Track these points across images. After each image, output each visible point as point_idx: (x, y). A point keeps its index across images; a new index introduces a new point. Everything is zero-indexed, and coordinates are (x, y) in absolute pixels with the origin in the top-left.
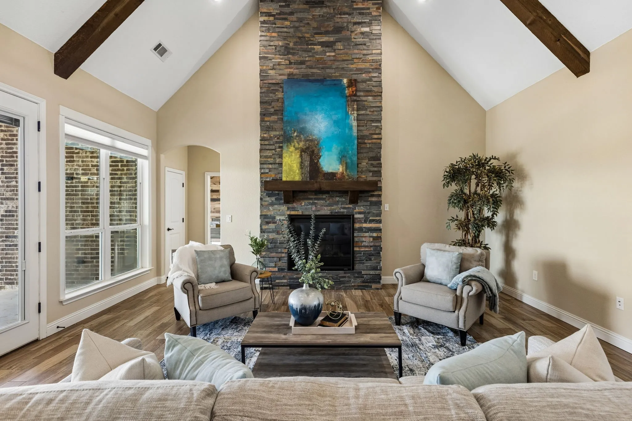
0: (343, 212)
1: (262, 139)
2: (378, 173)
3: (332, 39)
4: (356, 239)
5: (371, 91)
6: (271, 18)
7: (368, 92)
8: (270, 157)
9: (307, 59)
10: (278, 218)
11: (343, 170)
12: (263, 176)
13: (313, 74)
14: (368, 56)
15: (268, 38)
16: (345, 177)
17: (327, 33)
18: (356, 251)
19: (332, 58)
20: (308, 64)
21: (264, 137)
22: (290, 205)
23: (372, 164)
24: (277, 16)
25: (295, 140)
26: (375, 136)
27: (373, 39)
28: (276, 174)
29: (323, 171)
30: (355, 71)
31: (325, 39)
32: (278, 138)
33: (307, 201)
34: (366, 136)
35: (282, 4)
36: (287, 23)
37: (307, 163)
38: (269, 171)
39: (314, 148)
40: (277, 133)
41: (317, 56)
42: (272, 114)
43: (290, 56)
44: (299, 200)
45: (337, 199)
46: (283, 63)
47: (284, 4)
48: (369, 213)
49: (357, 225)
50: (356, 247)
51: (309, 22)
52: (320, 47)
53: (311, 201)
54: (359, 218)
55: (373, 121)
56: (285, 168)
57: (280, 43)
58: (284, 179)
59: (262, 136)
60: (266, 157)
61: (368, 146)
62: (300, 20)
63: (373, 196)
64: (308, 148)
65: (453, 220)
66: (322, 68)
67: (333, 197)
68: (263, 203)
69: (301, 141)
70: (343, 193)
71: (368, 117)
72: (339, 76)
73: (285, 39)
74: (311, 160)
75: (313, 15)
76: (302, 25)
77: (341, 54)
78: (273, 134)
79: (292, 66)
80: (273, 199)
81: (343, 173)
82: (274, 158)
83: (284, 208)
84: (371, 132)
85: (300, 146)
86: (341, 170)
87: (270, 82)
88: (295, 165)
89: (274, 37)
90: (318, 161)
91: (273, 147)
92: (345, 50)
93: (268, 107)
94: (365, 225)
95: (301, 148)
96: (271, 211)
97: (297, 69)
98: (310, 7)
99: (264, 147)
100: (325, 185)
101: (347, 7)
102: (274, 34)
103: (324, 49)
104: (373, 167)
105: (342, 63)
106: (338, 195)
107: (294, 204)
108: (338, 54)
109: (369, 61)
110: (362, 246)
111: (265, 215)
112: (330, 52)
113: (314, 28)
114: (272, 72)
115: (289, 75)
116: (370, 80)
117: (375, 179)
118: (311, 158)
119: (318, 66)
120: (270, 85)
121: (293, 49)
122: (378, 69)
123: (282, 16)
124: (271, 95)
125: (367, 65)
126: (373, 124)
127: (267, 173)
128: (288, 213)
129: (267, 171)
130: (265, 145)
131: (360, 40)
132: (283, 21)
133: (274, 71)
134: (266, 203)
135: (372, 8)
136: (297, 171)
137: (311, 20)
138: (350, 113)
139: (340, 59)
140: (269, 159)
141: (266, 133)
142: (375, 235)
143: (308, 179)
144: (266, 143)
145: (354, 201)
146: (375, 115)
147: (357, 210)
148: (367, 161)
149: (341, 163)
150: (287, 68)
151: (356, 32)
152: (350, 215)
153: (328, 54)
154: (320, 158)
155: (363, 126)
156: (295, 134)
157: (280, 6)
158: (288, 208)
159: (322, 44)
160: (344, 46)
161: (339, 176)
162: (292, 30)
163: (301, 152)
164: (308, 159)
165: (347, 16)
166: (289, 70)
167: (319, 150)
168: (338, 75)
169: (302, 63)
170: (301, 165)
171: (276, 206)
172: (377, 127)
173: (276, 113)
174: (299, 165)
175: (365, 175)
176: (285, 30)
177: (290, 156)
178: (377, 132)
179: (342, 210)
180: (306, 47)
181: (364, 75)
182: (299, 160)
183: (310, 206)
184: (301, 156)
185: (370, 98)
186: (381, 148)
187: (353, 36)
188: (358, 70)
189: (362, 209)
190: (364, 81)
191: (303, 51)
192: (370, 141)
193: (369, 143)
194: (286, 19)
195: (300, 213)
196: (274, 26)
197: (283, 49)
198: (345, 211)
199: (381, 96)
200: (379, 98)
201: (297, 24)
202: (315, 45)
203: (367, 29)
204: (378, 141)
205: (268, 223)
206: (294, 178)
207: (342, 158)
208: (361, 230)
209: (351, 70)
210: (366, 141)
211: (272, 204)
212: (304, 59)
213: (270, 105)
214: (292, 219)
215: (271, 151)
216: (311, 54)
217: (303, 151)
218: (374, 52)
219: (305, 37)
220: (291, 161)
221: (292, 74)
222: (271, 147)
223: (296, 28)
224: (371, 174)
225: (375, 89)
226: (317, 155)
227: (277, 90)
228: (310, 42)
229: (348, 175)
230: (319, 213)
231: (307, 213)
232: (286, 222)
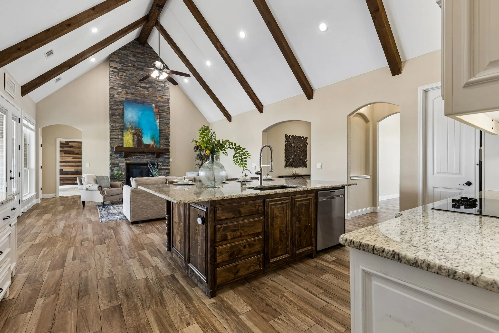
0: (153, 162)
1: (112, 127)
2: (168, 146)
3: (147, 86)
5: (165, 111)
6: (117, 70)
7: (164, 111)
8: (116, 135)
9: (135, 92)
10: (120, 164)
12: (112, 144)
13: (138, 100)
14: (163, 96)
15: (115, 79)
17: (145, 83)
19: (147, 94)
20: (136, 95)
22: (127, 158)
23: (166, 142)
24: (119, 70)
25: (130, 129)
26: (167, 130)
27: (166, 90)
28: (119, 144)
29: (144, 143)
30: (158, 101)
31: (143, 85)
32: (120, 127)
33: (135, 157)
34: (163, 130)
35: (122, 65)
36: (125, 74)
37: (136, 140)
39: (140, 133)
40: (120, 124)
41: (140, 92)
42: (116, 115)
43: (126, 90)
44: (131, 156)
45: (150, 156)
46: (123, 92)
48: (164, 162)
49: (159, 167)
51: (136, 76)
53: (137, 157)
54: (160, 164)
55: (166, 124)
56: (124, 141)
57: (122, 83)
58: (124, 146)
59: (111, 125)
61: (164, 134)
62: (132, 74)
63: (166, 155)
64: (136, 133)
65: (197, 165)
67: (148, 155)
68: (112, 157)
69: (133, 129)
70: (154, 153)
71: (164, 122)
73: (124, 81)
74: (138, 139)
75: (138, 74)
76: (133, 77)
78: (117, 125)
79: (128, 94)
80: (118, 155)
81: (153, 145)
82: (118, 136)
83: (123, 159)
84: (165, 128)
85: (132, 132)
86: (152, 143)
87: (116, 100)
88: (130, 140)
89: (118, 79)
90: (142, 139)
91: (118, 131)
92: (154, 92)
93: (114, 112)
94: (162, 167)
96: (117, 161)
97: (130, 96)
98: (136, 69)
99: (112, 130)
100: (146, 150)
102: (118, 78)
103: (144, 89)
105: (153, 97)
106: (150, 154)
107: (129, 158)
108: (150, 93)
109: (164, 98)
111: (114, 163)
112: (146, 91)
113: (139, 79)
114: (117, 96)
115: (126, 98)
116: (165, 106)
117: (167, 148)
118: (138, 138)
119: (141, 97)
120: (116, 102)
121: (128, 87)
122: (168, 102)
123: (122, 70)
124: (116, 106)
125: (163, 100)
126: (166, 125)
127: (115, 143)
128: (126, 162)
129: (114, 142)
131: (160, 89)
132: (123, 73)
134: (114, 157)
136: (131, 143)
137: (138, 75)
138: (156, 119)
139: (151, 95)
140: (115, 136)
141: (114, 124)
142: (167, 171)
143: (137, 147)
144: (114, 128)
145: (158, 157)
146: (167, 121)
147: (159, 161)
148: (163, 140)
149: (152, 140)
150: (125, 95)
153: (145, 92)
154: (142, 138)
155: (162, 125)
156: (130, 126)
157: (121, 66)
158: (126, 160)
159: (143, 87)
160: (153, 90)
161: (151, 146)
162: (127, 78)
163: (133, 135)
164: (137, 138)
166: (126, 96)
167: (142, 134)
168: (150, 102)
169: (133, 94)
170: (133, 140)
171: (119, 159)
172: (168, 126)
173: (119, 115)
174: (132, 140)
175: (163, 146)
176: (124, 77)
177: (128, 136)
178: (168, 128)
179: (152, 161)
180: (134, 87)
181: (162, 104)
182: (132, 138)
183: (137, 159)
184: (133, 136)
185: (165, 114)
186: (169, 135)
187: (157, 86)
188: (159, 101)
189: (161, 160)
190: (162, 106)
191: (133, 89)
192: (165, 132)
194: (124, 72)
195: (132, 162)
196: (118, 74)
197: (123, 86)
199: (169, 113)
200: (169, 114)
201: (130, 76)
202: (139, 87)
203: (163, 85)
204: (168, 132)
205: (114, 167)
206: (130, 146)
207: (153, 138)
208: (161, 169)
209: (156, 101)
210: (163, 132)
211: (117, 158)
212: (134, 92)
213: (116, 111)
214: (127, 165)
215: (116, 133)
216: (137, 91)
217: (134, 134)
218: (166, 95)
219: (134, 82)
220: (128, 138)
221: (128, 98)
222: (116, 131)
223: (130, 78)
224: (165, 146)
225: (167, 110)
227: (120, 104)
228: (137, 85)
229: (155, 146)
230: (141, 162)
231: (135, 162)
232: (124, 166)
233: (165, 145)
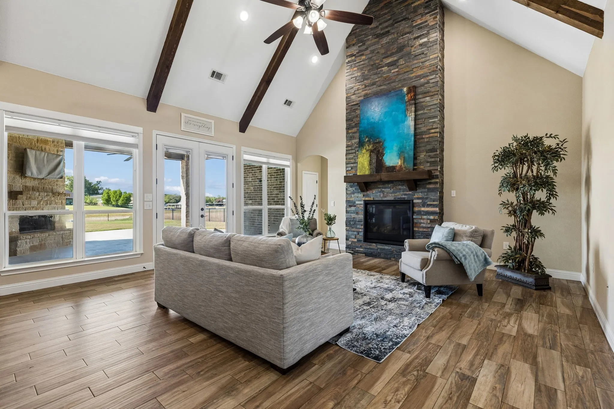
0: (404, 198)
1: (347, 146)
2: (435, 163)
3: (395, 58)
4: (415, 221)
5: (429, 92)
6: (353, 58)
7: (426, 94)
8: (352, 158)
9: (377, 80)
10: (357, 202)
11: (401, 163)
12: (347, 172)
13: (382, 90)
14: (426, 63)
15: (351, 73)
16: (402, 169)
17: (392, 55)
18: (415, 231)
19: (396, 74)
20: (378, 83)
21: (348, 145)
22: (365, 193)
23: (429, 156)
24: (357, 55)
25: (366, 144)
26: (433, 131)
27: (430, 47)
28: (354, 171)
29: (385, 165)
30: (415, 78)
31: (390, 60)
32: (357, 144)
33: (376, 190)
34: (425, 132)
35: (360, 45)
36: (364, 57)
37: (374, 161)
38: (351, 169)
39: (380, 148)
40: (357, 140)
41: (385, 75)
42: (353, 127)
43: (365, 81)
44: (371, 189)
45: (400, 187)
46: (361, 88)
47: (361, 44)
48: (427, 198)
49: (416, 209)
50: (415, 227)
51: (379, 51)
52: (387, 67)
53: (380, 190)
54: (418, 203)
55: (430, 118)
56: (359, 166)
57: (359, 74)
58: (358, 174)
60: (350, 159)
61: (426, 140)
62: (372, 52)
63: (430, 183)
64: (375, 149)
66: (388, 84)
67: (396, 186)
68: (348, 192)
69: (370, 144)
70: (404, 182)
71: (427, 116)
72: (402, 86)
73: (362, 70)
74: (378, 158)
75: (382, 44)
76: (374, 55)
77: (403, 68)
78: (353, 142)
79: (367, 88)
80: (354, 189)
81: (401, 166)
82: (354, 159)
83: (361, 195)
84: (428, 127)
85: (369, 148)
86: (400, 163)
87: (353, 104)
88: (366, 163)
89: (355, 71)
90: (382, 158)
91: (354, 151)
92: (407, 63)
93: (351, 122)
94: (423, 209)
95: (370, 149)
96: (353, 198)
97: (370, 89)
98: (379, 39)
99: (348, 152)
100: (385, 176)
101: (407, 27)
102: (355, 69)
103: (389, 68)
104: (430, 158)
105: (404, 75)
106: (400, 184)
107: (368, 192)
108: (401, 69)
109: (427, 67)
110: (420, 227)
111: (349, 200)
112: (394, 69)
113: (382, 54)
114: (353, 97)
115: (364, 95)
116: (428, 82)
117: (432, 168)
118: (377, 156)
119: (386, 83)
120: (352, 107)
121: (367, 75)
122: (435, 71)
123: (360, 53)
124: (353, 113)
125: (426, 70)
126: (430, 121)
127: (350, 170)
128: (364, 199)
129: (350, 169)
130: (349, 150)
131: (419, 51)
132: (361, 57)
133: (355, 96)
134: (350, 192)
135: (430, 19)
136: (367, 167)
137: (381, 48)
138: (408, 115)
139: (402, 72)
141: (349, 142)
142: (432, 217)
143: (374, 173)
144: (350, 148)
145: (414, 188)
146: (433, 112)
147: (416, 196)
148: (424, 153)
149: (400, 158)
150: (363, 91)
151: (415, 46)
152: (410, 201)
153: (392, 71)
154: (383, 156)
155: (422, 124)
156: (367, 140)
158: (364, 196)
159: (389, 65)
160: (405, 60)
161: (398, 168)
162: (367, 62)
163: (370, 153)
164: (375, 157)
165: (408, 35)
166: (365, 92)
167: (383, 149)
168: (400, 85)
169: (374, 84)
170: (370, 162)
171: (356, 194)
172: (434, 122)
173: (356, 126)
174: (368, 163)
175: (423, 165)
176: (362, 63)
177: (363, 156)
178: (434, 127)
179: (403, 196)
180: (376, 71)
181: (422, 80)
182: (369, 159)
183: (379, 194)
184: (370, 155)
185: (428, 98)
187: (413, 49)
188: (417, 77)
189: (420, 195)
190: (423, 85)
191: (374, 75)
192: (427, 136)
193: (427, 138)
194: (363, 55)
195: (372, 199)
196: (355, 62)
197: (360, 78)
198: (406, 197)
199: (438, 94)
200: (436, 96)
201: (370, 56)
202: (383, 67)
203: (425, 40)
204: (435, 135)
205: (350, 206)
206: (365, 173)
207: (401, 154)
208: (419, 213)
209: (411, 78)
210: (424, 136)
211: (353, 193)
212: (375, 80)
213: (353, 120)
214: (367, 204)
215: (352, 154)
216: (380, 75)
217: (372, 151)
218: (432, 57)
219: (376, 63)
220: (363, 160)
221: (367, 94)
223: (370, 59)
224: (428, 164)
225: (432, 89)
226: (382, 154)
227: (357, 109)
228: (379, 66)
229: (405, 167)
230: (385, 199)
231: (377, 199)
232: (362, 206)
233: (428, 162)
